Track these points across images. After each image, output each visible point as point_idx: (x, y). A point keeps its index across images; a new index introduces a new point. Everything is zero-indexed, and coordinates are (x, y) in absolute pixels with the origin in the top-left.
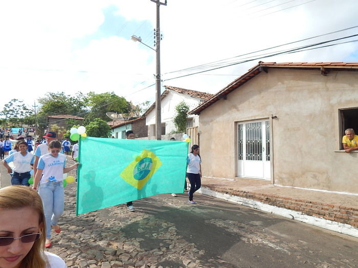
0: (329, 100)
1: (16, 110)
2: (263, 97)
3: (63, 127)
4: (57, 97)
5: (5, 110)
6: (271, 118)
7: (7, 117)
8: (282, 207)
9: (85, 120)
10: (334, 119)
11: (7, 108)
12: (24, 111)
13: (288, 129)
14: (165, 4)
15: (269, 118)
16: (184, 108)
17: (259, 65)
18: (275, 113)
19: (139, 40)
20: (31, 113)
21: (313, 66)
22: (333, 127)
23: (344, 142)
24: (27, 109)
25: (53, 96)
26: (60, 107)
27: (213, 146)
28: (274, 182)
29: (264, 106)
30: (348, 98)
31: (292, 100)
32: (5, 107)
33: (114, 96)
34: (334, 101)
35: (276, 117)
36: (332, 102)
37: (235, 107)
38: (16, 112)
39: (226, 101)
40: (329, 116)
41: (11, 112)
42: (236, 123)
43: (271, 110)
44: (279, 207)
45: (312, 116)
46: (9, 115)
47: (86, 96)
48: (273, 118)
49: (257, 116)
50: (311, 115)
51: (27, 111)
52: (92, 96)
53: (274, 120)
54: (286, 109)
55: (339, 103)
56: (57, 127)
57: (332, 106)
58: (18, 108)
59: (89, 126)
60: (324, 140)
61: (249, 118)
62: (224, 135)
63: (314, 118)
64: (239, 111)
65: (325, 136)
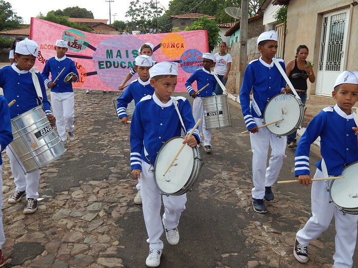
1: (143, 8)
5: (131, 10)
6: (351, 6)
7: (133, 18)
11: (133, 6)
12: (153, 10)
20: (161, 12)
24: (156, 8)
32: (130, 5)
35: (356, 3)
38: (143, 13)
41: (137, 12)
42: (321, 15)
46: (135, 16)
48: (353, 5)
51: (156, 10)
53: (355, 9)
58: (145, 6)
61: (331, 6)
62: (307, 34)
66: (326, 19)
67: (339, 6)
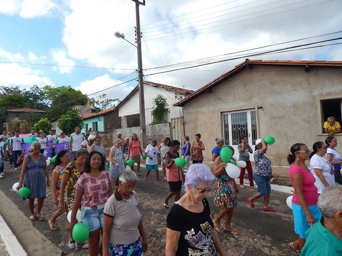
2: (248, 90)
3: (24, 121)
4: (11, 91)
6: (256, 109)
8: (283, 185)
9: (46, 113)
10: (316, 109)
13: (274, 118)
14: (144, 4)
15: (254, 108)
16: (162, 101)
17: (246, 62)
18: (260, 104)
19: (123, 37)
21: (298, 63)
22: (316, 115)
23: (325, 127)
25: (7, 90)
26: (17, 101)
29: (250, 98)
30: (329, 91)
31: (276, 92)
33: (71, 90)
34: (316, 93)
35: (262, 107)
36: (313, 94)
37: (220, 99)
39: (212, 94)
40: (311, 106)
42: (222, 113)
43: (256, 101)
44: (280, 185)
45: (296, 106)
47: (42, 90)
48: (258, 108)
49: (243, 107)
50: (294, 105)
52: (49, 90)
53: (260, 110)
54: (270, 100)
55: (321, 95)
56: (19, 121)
57: (314, 97)
59: (62, 119)
60: (308, 126)
61: (235, 108)
62: (210, 124)
63: (297, 108)
64: (225, 102)
65: (308, 122)
66: (226, 115)
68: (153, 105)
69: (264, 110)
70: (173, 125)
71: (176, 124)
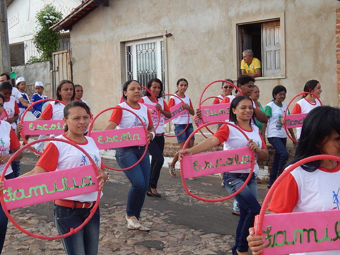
0: (227, 11)
2: (155, 4)
6: (165, 37)
10: (232, 38)
13: (185, 53)
15: (162, 36)
16: (51, 17)
18: (169, 28)
22: (231, 49)
23: (242, 68)
27: (92, 83)
28: (170, 129)
29: (158, 18)
30: (246, 10)
31: (188, 9)
34: (232, 13)
35: (170, 34)
36: (230, 14)
37: (120, 18)
39: (109, 9)
40: (227, 33)
42: (123, 43)
43: (165, 24)
45: (210, 33)
48: (167, 36)
49: (146, 34)
50: (209, 32)
53: (169, 38)
55: (237, 16)
57: (230, 20)
60: (223, 66)
61: (138, 35)
62: (107, 64)
63: (212, 36)
64: (126, 25)
65: (223, 60)
66: (129, 47)
67: (148, 36)
68: (36, 25)
69: (173, 39)
70: (57, 65)
71: (61, 63)
